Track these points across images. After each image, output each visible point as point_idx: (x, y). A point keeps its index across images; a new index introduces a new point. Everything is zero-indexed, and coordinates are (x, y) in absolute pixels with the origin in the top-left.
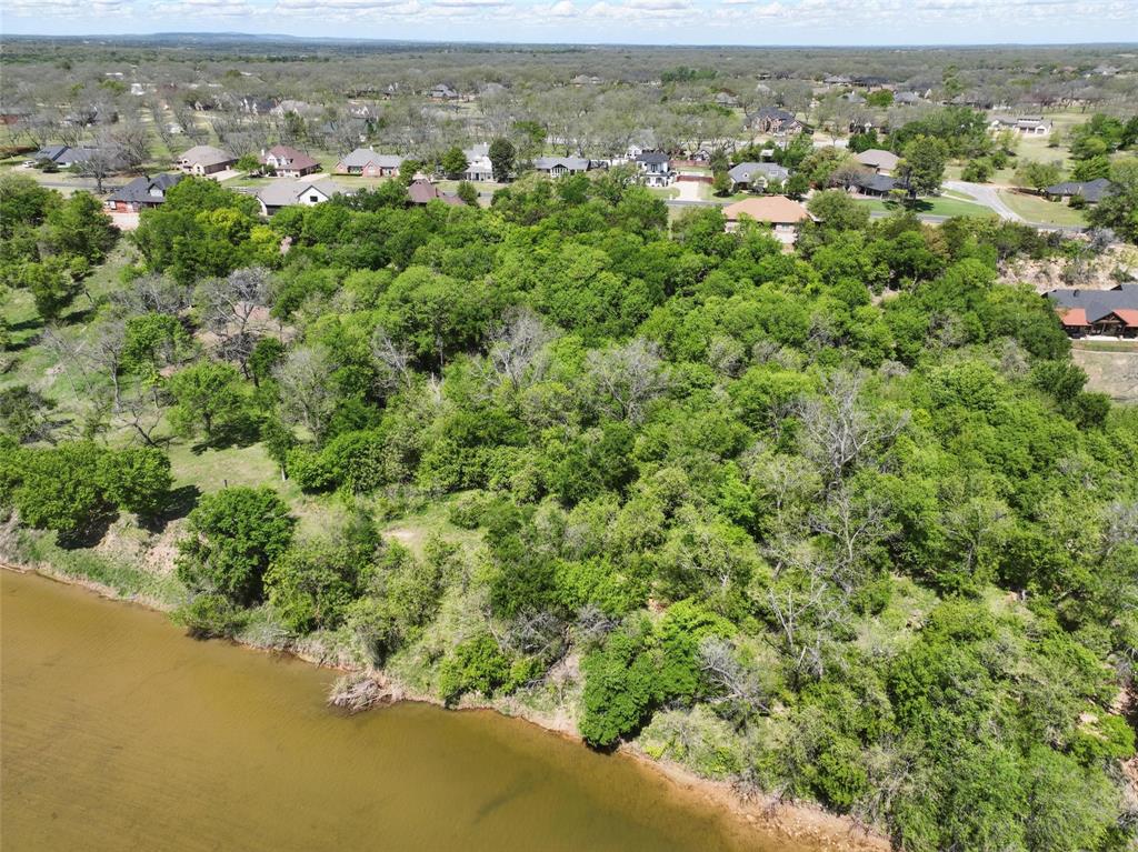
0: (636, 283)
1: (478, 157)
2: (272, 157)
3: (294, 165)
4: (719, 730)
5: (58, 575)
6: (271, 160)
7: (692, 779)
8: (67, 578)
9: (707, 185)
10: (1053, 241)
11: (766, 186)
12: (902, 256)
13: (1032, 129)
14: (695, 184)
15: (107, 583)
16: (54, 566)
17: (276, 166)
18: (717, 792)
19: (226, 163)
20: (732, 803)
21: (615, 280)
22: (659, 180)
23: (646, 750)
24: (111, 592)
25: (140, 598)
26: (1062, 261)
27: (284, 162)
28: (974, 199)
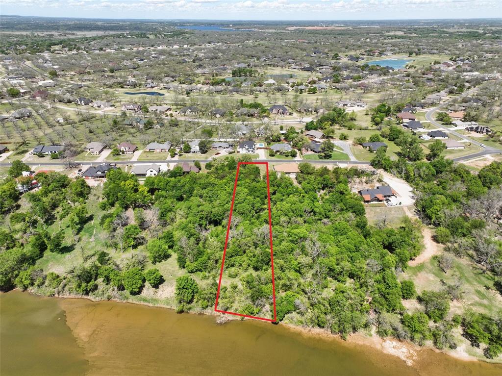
0: (258, 199)
1: (194, 146)
2: (123, 147)
3: (131, 150)
4: (298, 316)
5: (134, 302)
6: (123, 149)
7: (295, 327)
8: (137, 303)
9: (266, 150)
10: (363, 172)
11: (284, 151)
12: (325, 183)
13: (361, 106)
14: (263, 150)
15: (149, 303)
16: (132, 300)
17: (124, 150)
18: (299, 328)
19: (104, 148)
20: (303, 330)
21: (251, 198)
22: (252, 151)
23: (285, 323)
24: (151, 305)
25: (159, 305)
26: (365, 178)
27: (127, 149)
28: (343, 150)
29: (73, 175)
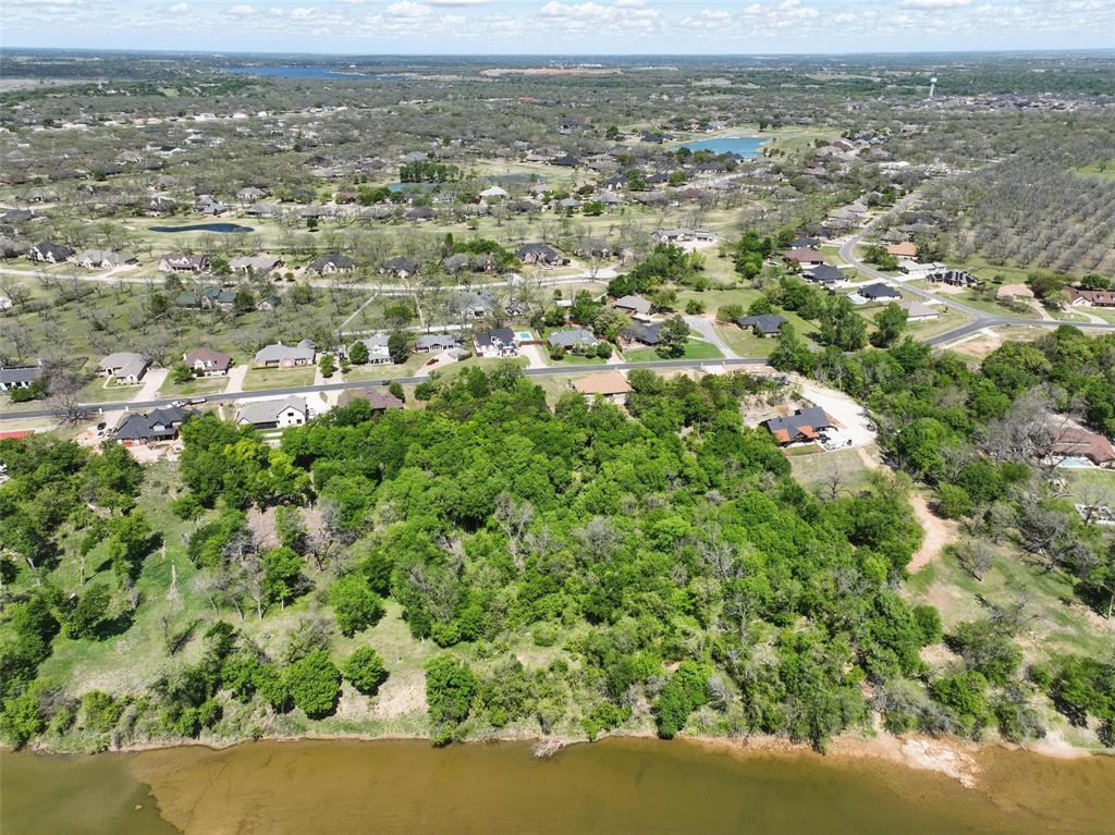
1: (377, 347)
2: (199, 361)
3: (219, 366)
4: (715, 714)
5: (322, 736)
6: (199, 364)
7: (709, 739)
8: (331, 736)
10: (761, 381)
13: (705, 239)
14: (532, 346)
15: (360, 732)
16: (317, 731)
17: (204, 368)
18: (723, 741)
19: (145, 368)
20: (730, 744)
22: (512, 351)
23: (689, 734)
24: (366, 736)
25: (384, 735)
26: (766, 393)
27: (210, 364)
28: (702, 336)
29: (89, 438)
